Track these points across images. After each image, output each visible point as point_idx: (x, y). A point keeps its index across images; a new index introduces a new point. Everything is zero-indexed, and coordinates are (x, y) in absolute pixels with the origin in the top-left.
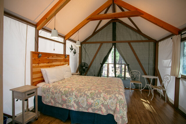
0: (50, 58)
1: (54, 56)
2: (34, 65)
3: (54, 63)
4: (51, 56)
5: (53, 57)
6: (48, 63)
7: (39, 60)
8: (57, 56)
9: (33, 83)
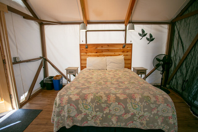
0: (99, 48)
1: (105, 46)
2: (82, 54)
3: (104, 53)
4: (100, 46)
5: (102, 47)
6: (97, 53)
7: (87, 51)
8: (108, 46)
9: (82, 67)
